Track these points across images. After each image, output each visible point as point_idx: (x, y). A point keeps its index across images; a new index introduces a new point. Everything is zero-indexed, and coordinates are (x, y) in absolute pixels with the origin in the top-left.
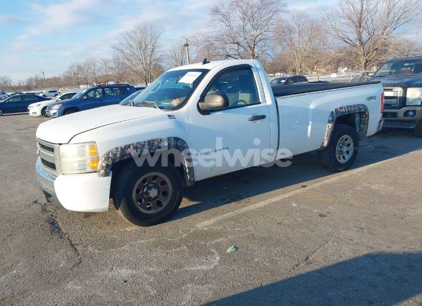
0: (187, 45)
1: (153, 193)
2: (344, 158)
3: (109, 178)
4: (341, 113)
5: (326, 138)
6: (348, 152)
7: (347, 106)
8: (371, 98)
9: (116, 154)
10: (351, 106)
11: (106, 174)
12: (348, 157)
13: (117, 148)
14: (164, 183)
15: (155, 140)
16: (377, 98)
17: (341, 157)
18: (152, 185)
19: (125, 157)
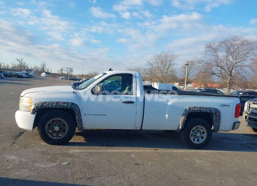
0: (187, 65)
1: (57, 129)
2: (198, 140)
3: (34, 116)
4: (193, 110)
5: (180, 124)
6: (202, 138)
7: (200, 108)
8: (225, 106)
9: (39, 105)
10: (203, 108)
11: (33, 113)
12: (201, 141)
13: (41, 102)
14: (64, 125)
15: (60, 102)
16: (230, 107)
17: (196, 139)
18: (58, 125)
19: (43, 107)
